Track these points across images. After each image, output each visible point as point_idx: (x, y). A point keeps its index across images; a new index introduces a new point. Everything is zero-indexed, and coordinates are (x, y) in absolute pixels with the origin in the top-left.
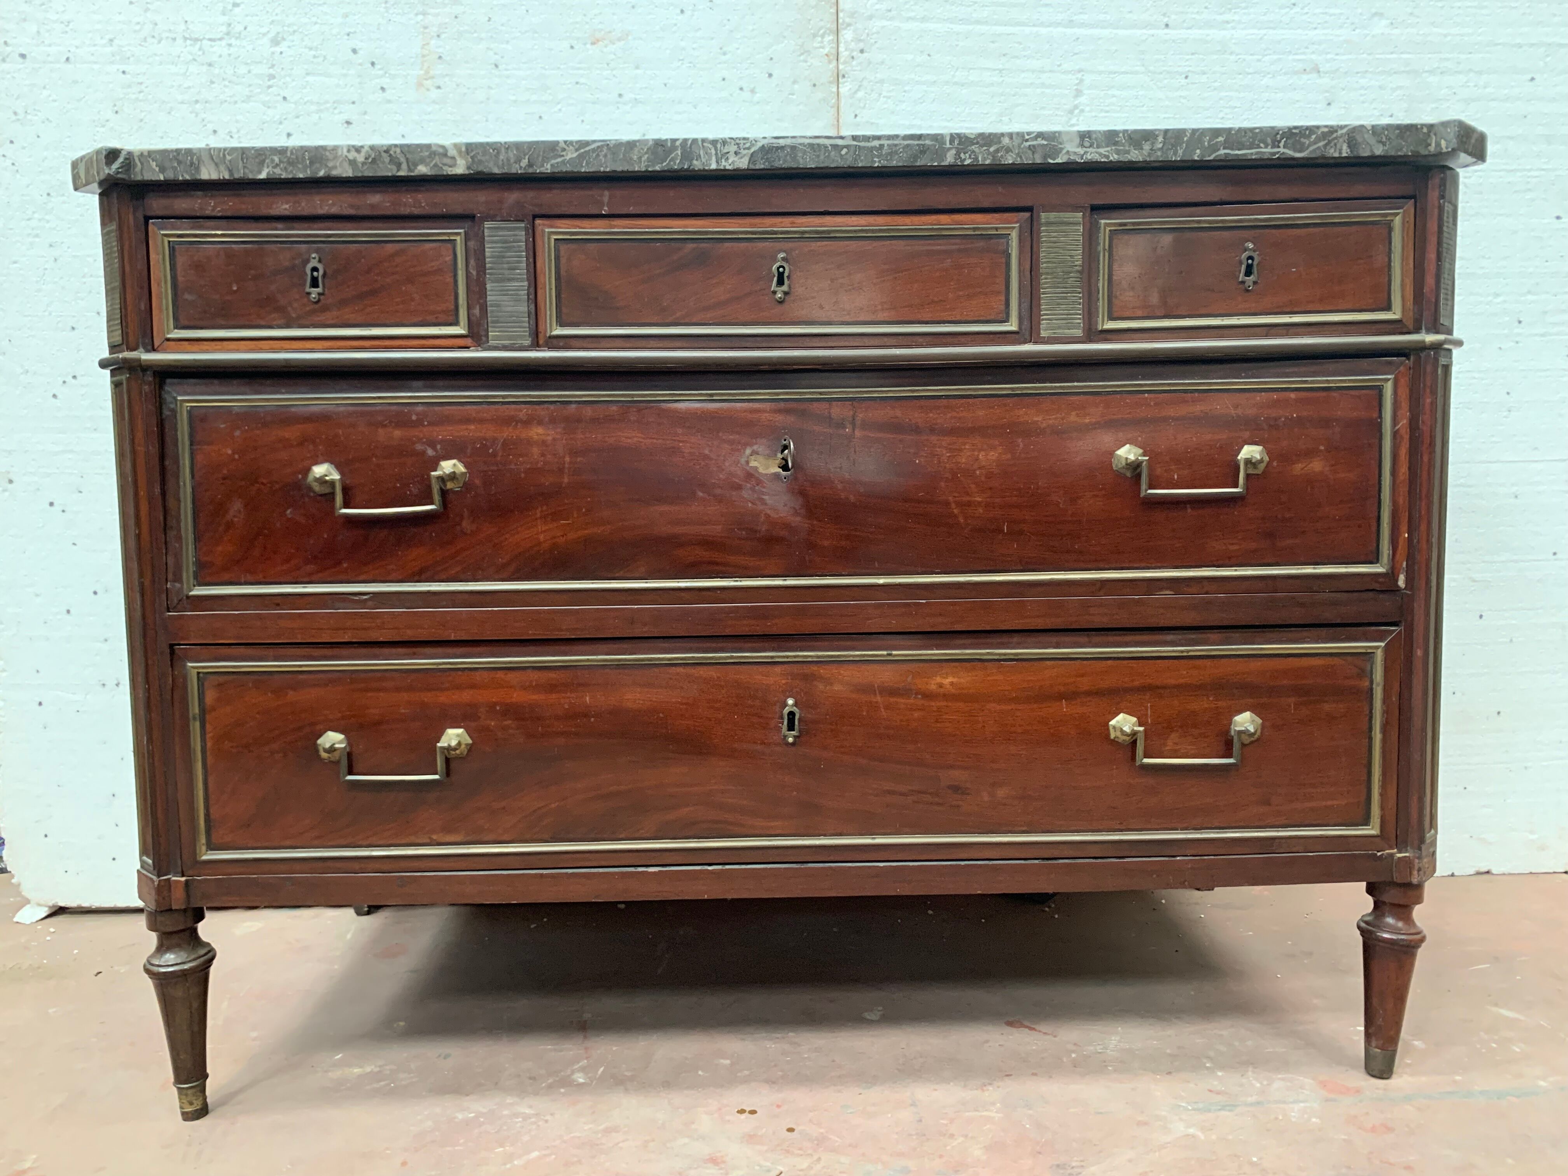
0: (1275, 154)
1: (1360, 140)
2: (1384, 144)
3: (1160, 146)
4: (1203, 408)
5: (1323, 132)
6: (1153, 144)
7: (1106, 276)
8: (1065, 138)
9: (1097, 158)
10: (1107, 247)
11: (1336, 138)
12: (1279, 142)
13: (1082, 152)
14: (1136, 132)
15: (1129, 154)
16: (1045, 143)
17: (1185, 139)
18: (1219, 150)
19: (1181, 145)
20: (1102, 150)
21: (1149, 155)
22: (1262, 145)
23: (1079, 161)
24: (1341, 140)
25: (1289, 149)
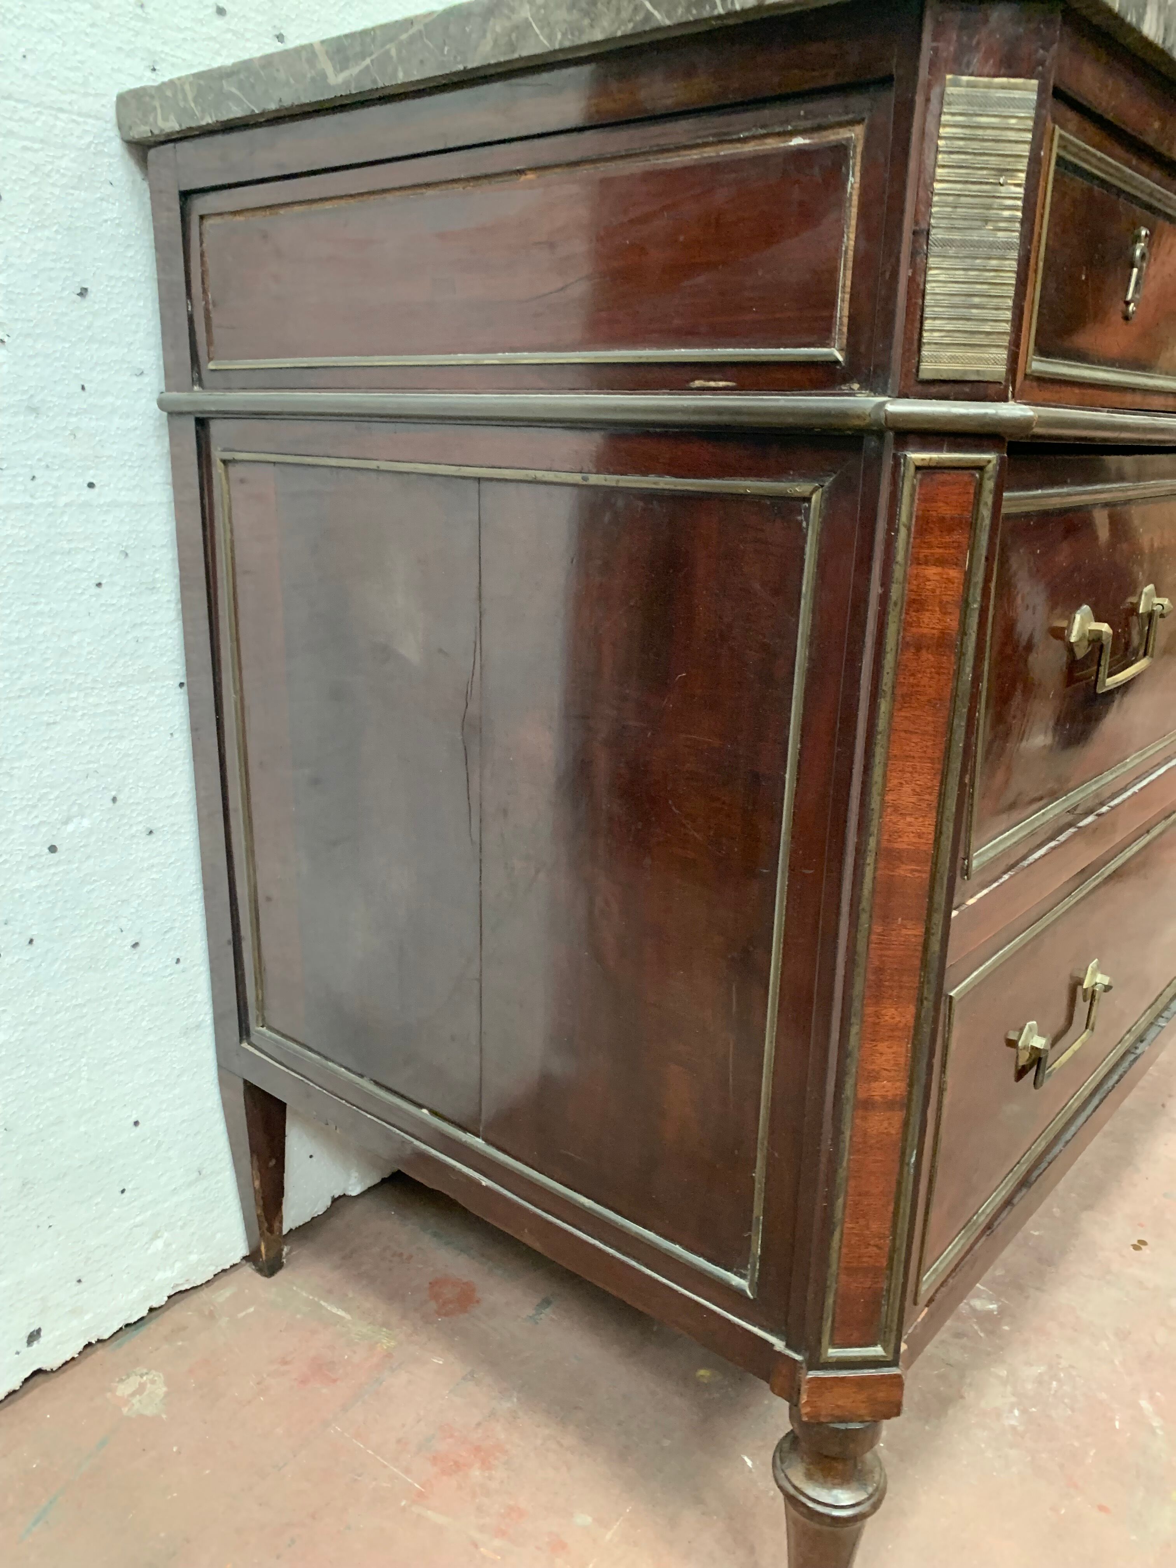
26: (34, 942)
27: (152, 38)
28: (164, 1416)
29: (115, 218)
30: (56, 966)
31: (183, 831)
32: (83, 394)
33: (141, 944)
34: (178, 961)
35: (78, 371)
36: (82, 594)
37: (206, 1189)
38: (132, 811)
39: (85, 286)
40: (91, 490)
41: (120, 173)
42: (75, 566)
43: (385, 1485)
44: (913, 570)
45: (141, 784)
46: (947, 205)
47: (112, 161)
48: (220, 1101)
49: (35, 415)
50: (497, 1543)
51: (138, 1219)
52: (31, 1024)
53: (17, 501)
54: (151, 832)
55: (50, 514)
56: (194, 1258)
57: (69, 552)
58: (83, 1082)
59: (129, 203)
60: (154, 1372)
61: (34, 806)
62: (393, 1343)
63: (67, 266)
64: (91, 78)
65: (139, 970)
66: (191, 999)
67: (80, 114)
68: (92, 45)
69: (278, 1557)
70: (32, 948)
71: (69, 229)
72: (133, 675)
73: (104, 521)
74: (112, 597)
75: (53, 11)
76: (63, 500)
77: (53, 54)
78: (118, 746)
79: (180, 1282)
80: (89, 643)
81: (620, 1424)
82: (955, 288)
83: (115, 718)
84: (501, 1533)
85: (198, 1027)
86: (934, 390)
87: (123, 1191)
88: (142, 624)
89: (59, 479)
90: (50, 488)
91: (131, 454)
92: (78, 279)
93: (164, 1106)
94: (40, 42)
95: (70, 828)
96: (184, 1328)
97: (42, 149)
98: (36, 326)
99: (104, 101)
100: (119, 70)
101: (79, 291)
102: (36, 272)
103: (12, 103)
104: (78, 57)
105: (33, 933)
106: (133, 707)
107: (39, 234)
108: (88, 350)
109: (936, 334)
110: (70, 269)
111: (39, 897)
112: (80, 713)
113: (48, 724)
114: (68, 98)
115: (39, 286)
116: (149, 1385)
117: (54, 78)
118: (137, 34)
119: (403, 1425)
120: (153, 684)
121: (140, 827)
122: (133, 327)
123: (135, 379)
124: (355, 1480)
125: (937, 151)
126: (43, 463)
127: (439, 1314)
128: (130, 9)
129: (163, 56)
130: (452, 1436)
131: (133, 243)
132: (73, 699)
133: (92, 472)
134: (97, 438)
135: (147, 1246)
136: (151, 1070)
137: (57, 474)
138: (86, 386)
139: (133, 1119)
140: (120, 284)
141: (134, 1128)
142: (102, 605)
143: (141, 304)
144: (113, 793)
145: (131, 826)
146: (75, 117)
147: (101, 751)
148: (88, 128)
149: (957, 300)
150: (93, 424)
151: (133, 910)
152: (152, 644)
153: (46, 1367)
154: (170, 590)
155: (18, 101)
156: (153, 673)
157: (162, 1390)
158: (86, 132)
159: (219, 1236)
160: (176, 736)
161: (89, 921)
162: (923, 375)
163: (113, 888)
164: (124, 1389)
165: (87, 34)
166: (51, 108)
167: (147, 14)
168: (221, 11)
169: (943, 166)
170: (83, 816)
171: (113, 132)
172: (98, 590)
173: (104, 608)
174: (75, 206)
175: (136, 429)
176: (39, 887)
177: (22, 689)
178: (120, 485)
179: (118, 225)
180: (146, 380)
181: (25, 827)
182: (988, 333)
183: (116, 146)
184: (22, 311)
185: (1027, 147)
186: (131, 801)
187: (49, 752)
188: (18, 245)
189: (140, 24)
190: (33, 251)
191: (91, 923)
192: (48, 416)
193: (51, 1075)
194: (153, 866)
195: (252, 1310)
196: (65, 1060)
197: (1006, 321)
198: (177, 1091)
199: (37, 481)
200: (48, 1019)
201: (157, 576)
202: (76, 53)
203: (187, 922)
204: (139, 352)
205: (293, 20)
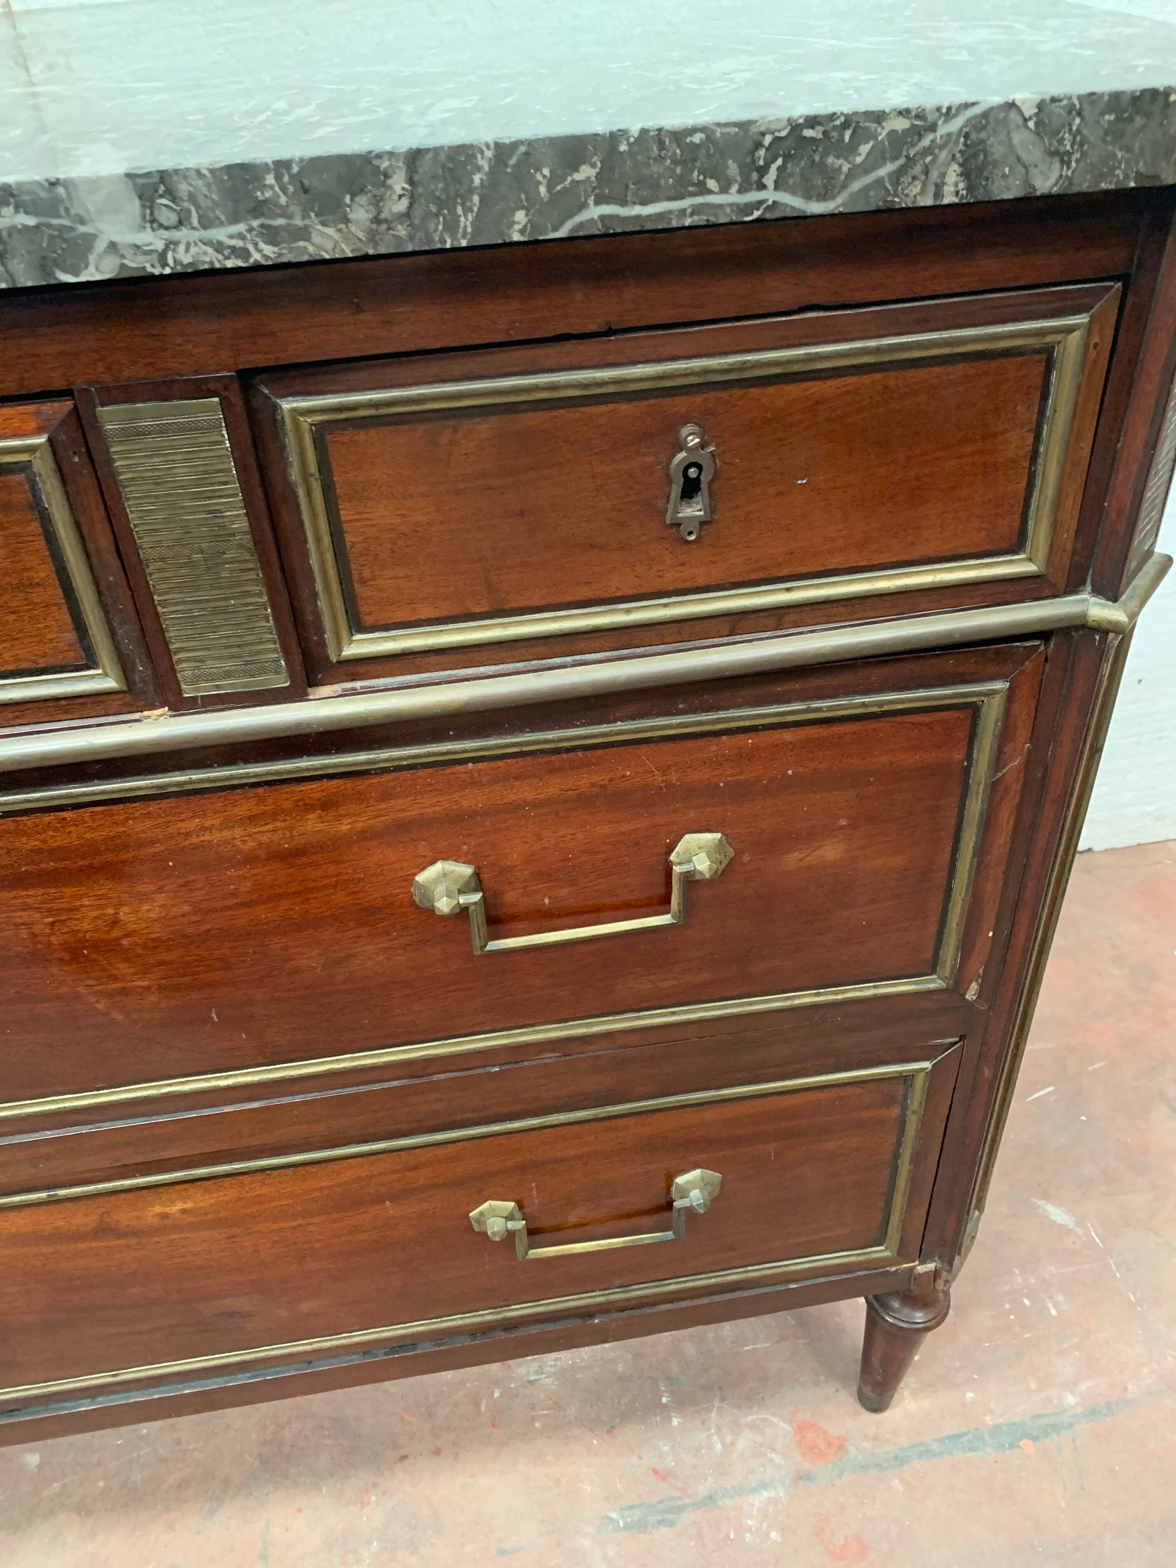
0: (749, 208)
1: (998, 151)
2: (1064, 158)
3: (402, 206)
4: (596, 778)
5: (893, 132)
6: (377, 201)
7: (326, 540)
8: (90, 203)
9: (211, 258)
10: (313, 468)
11: (928, 151)
12: (763, 171)
13: (160, 246)
14: (316, 164)
15: (308, 239)
16: (31, 221)
17: (477, 179)
18: (583, 206)
19: (466, 199)
20: (221, 234)
21: (372, 236)
22: (712, 184)
23: (157, 271)
24: (944, 155)
25: (793, 192)
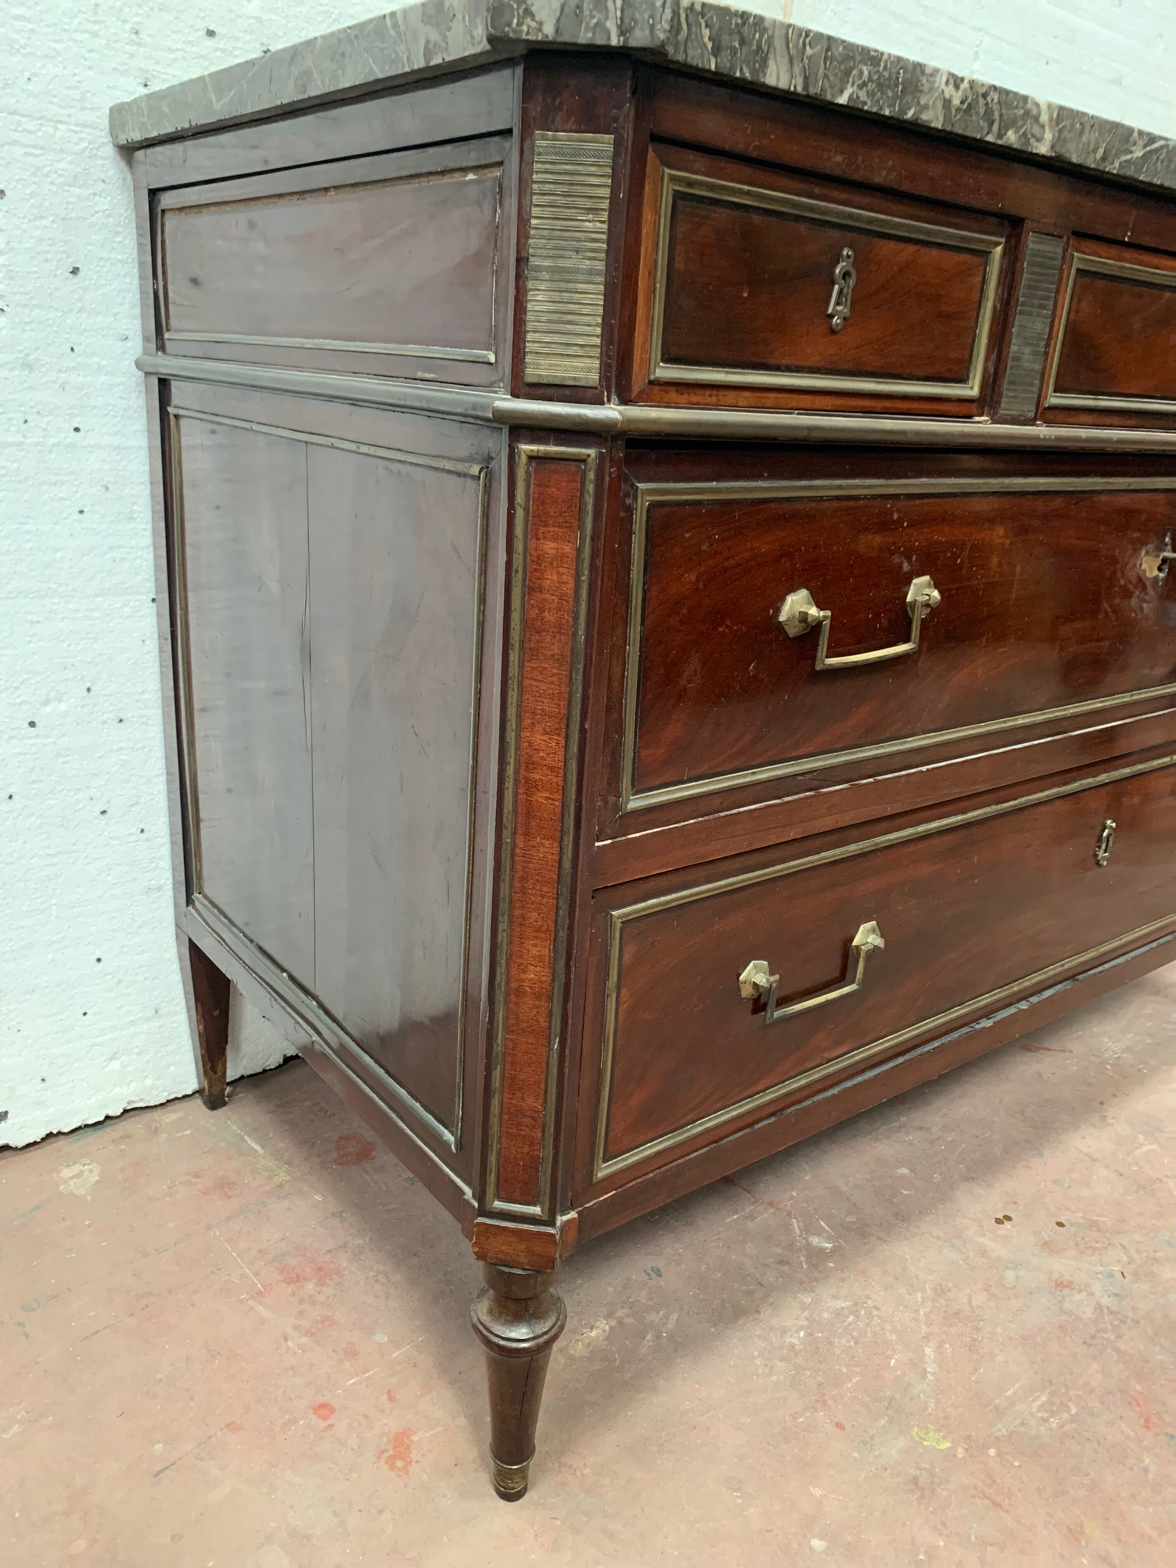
26: (13, 798)
27: (145, 59)
28: (89, 1198)
29: (106, 210)
30: (33, 819)
31: (151, 722)
32: (72, 355)
33: (109, 812)
34: (142, 831)
35: (68, 336)
36: (66, 518)
37: (160, 1027)
38: (104, 701)
39: (77, 266)
40: (77, 434)
41: (112, 172)
42: (61, 495)
43: (235, 1280)
44: (532, 544)
45: (113, 679)
46: (543, 237)
47: (105, 162)
48: (177, 955)
49: (28, 370)
50: (304, 1340)
51: (98, 1040)
52: (8, 864)
53: (10, 439)
54: (121, 721)
55: (40, 452)
56: (148, 1082)
57: (55, 484)
58: (52, 918)
59: (120, 197)
60: (94, 1164)
61: (17, 688)
62: (288, 1178)
63: (62, 249)
64: (88, 95)
65: (106, 833)
66: (154, 865)
67: (77, 125)
68: (90, 68)
69: (131, 1315)
70: (11, 802)
71: (64, 219)
72: (110, 589)
73: (87, 460)
74: (93, 523)
75: (55, 41)
76: (52, 441)
77: (55, 77)
78: (94, 646)
79: (135, 1099)
80: (70, 560)
81: (445, 1274)
82: (552, 307)
83: (91, 622)
84: (309, 1333)
85: (159, 888)
86: (540, 391)
87: (85, 1014)
88: (119, 547)
89: (48, 423)
90: (40, 430)
91: (115, 405)
92: (71, 260)
93: (125, 950)
94: (43, 67)
95: (49, 709)
96: (131, 1137)
97: (43, 154)
98: (32, 298)
99: (99, 114)
100: (114, 87)
101: (71, 270)
102: (33, 254)
103: (18, 118)
104: (77, 78)
105: (12, 790)
106: (109, 615)
107: (38, 224)
108: (77, 318)
109: (536, 345)
110: (65, 252)
111: (19, 762)
112: (61, 616)
113: (32, 622)
114: (66, 112)
115: (36, 266)
116: (86, 1173)
117: (55, 96)
118: (132, 56)
119: (269, 1240)
120: (129, 597)
121: (111, 716)
122: (120, 300)
123: (120, 343)
124: (213, 1273)
125: (532, 194)
126: (34, 410)
127: (336, 1162)
128: (126, 35)
129: (155, 73)
130: (304, 1255)
131: (121, 230)
132: (55, 604)
133: (78, 419)
134: (84, 392)
135: (105, 1064)
136: (114, 918)
137: (47, 419)
138: (75, 348)
139: (97, 956)
140: (109, 264)
141: (97, 964)
142: (83, 529)
143: (128, 281)
144: (88, 685)
145: (103, 713)
146: (73, 128)
147: (79, 648)
148: (83, 136)
149: (554, 317)
150: (80, 379)
151: (103, 783)
152: (128, 564)
153: (13, 1144)
154: (145, 520)
155: (23, 116)
156: (127, 588)
157: (95, 1178)
158: (81, 139)
159: (172, 1068)
160: (147, 642)
161: (62, 787)
162: (529, 379)
163: (85, 762)
164: (66, 1173)
165: (85, 59)
166: (51, 120)
167: (141, 39)
168: (211, 33)
169: (537, 206)
170: (60, 701)
171: (107, 139)
172: (80, 516)
173: (85, 531)
174: (71, 200)
175: (120, 384)
176: (19, 754)
177: (10, 592)
178: (104, 431)
179: (109, 216)
180: (130, 344)
181: (9, 704)
182: (582, 346)
183: (109, 150)
184: (20, 286)
185: (608, 190)
186: (104, 692)
187: (32, 645)
188: (19, 232)
189: (135, 48)
190: (31, 237)
191: (63, 790)
192: (40, 372)
193: (25, 909)
194: (122, 748)
195: (188, 1132)
196: (36, 898)
197: (597, 336)
198: (138, 939)
199: (28, 424)
200: (24, 862)
201: (135, 507)
202: (75, 75)
203: (153, 799)
204: (124, 320)
205: (281, 37)
